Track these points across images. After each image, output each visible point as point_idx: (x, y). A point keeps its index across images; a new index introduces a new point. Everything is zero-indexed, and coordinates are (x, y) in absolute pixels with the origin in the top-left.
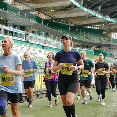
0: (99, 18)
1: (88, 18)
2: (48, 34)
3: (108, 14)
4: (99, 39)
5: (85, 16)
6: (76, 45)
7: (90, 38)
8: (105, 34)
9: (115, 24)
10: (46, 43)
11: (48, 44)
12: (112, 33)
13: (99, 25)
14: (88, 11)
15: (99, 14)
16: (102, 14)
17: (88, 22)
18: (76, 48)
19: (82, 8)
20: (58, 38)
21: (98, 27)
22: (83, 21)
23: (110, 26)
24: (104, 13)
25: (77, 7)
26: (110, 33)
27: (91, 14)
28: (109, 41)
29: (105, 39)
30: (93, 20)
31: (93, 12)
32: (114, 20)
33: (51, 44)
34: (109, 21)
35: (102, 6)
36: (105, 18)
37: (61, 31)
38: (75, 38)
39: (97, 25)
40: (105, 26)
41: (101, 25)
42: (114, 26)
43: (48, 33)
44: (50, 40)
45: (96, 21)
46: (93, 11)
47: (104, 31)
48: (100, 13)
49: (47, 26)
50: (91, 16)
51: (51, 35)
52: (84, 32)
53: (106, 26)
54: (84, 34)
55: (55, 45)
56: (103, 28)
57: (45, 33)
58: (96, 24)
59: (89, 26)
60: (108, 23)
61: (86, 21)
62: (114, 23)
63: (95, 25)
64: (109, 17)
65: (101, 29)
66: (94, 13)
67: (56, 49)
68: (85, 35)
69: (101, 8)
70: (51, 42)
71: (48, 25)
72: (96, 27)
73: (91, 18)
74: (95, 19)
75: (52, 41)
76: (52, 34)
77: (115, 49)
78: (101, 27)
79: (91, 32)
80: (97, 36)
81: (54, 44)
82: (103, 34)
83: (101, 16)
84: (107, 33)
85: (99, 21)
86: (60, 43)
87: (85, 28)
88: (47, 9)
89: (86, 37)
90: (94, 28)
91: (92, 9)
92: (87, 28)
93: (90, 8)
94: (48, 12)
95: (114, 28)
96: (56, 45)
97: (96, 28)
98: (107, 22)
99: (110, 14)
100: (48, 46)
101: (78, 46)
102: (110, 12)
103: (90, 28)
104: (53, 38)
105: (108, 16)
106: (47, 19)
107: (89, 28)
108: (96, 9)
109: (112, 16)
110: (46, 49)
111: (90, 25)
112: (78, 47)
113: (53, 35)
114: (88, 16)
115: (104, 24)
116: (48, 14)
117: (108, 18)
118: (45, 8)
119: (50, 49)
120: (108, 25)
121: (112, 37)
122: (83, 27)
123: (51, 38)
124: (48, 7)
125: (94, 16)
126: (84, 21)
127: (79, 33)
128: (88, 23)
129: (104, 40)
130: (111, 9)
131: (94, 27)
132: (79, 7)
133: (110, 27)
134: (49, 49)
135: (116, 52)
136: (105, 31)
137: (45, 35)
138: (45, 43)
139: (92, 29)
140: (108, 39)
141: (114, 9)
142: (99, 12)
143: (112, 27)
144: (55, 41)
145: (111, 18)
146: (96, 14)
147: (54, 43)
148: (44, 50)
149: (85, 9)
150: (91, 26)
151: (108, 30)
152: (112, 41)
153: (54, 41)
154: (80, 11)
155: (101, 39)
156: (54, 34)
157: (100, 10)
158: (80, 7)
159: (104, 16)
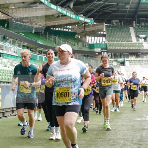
0: (70, 18)
1: (57, 17)
2: (6, 38)
3: (82, 12)
4: (71, 44)
5: (53, 15)
6: (42, 52)
7: (59, 43)
8: (78, 37)
9: (91, 25)
10: (4, 49)
11: (6, 51)
12: (87, 36)
13: (70, 27)
14: (57, 8)
15: (71, 13)
16: (74, 13)
17: (56, 22)
18: (42, 55)
19: (49, 5)
20: (18, 43)
21: (70, 29)
22: (50, 21)
23: (84, 27)
24: (77, 12)
25: (44, 4)
26: (85, 36)
27: (60, 13)
28: (84, 46)
29: (78, 44)
30: (63, 20)
31: (64, 10)
32: (90, 21)
33: (10, 51)
34: (83, 21)
35: (75, 3)
36: (79, 18)
37: (23, 34)
38: (40, 43)
39: (68, 27)
40: (78, 28)
41: (73, 26)
42: (90, 27)
43: (7, 36)
44: (8, 45)
45: (67, 21)
46: (64, 8)
47: (77, 33)
48: (72, 11)
49: (4, 28)
50: (60, 15)
51: (10, 39)
52: (52, 36)
53: (80, 27)
54: (52, 38)
55: (15, 52)
56: (76, 30)
57: (3, 37)
58: (67, 25)
59: (59, 28)
60: (83, 24)
61: (54, 21)
62: (89, 24)
63: (66, 27)
64: (84, 17)
65: (73, 31)
66: (64, 12)
67: (16, 56)
68: (52, 40)
69: (74, 5)
70: (10, 48)
71: (6, 26)
72: (66, 28)
73: (60, 18)
74: (66, 19)
75: (10, 46)
76: (12, 38)
77: (90, 56)
78: (73, 29)
79: (60, 35)
80: (68, 40)
81: (13, 51)
82: (76, 37)
83: (73, 15)
84: (80, 37)
85: (71, 21)
86: (21, 49)
87: (53, 30)
88: (5, 6)
89: (54, 41)
90: (65, 30)
91: (62, 6)
92: (56, 30)
93: (59, 6)
94: (7, 10)
95: (90, 29)
96: (17, 51)
97: (67, 30)
98: (81, 22)
99: (85, 12)
100: (6, 53)
101: (43, 53)
102: (84, 10)
103: (60, 31)
104: (12, 43)
105: (82, 15)
106: (4, 18)
107: (58, 31)
108: (67, 7)
109: (87, 15)
110: (4, 57)
111: (60, 26)
112: (44, 55)
113: (12, 40)
114: (57, 15)
115: (76, 25)
116: (6, 12)
117: (82, 17)
118: (3, 4)
119: (9, 57)
120: (82, 27)
121: (87, 41)
122: (50, 29)
123: (10, 43)
124: (6, 3)
125: (65, 16)
126: (52, 21)
127: (46, 36)
128: (57, 24)
129: (76, 46)
130: (86, 6)
131: (64, 28)
132: (45, 3)
133: (84, 29)
134: (7, 56)
135: (91, 60)
136: (79, 34)
137: (2, 39)
138: (2, 50)
139: (62, 31)
140: (81, 44)
141: (91, 7)
142: (70, 10)
143: (87, 29)
144: (15, 47)
145: (86, 18)
146: (68, 13)
147: (14, 49)
148: (1, 57)
149: (53, 6)
150: (61, 28)
151: (82, 33)
152: (87, 47)
153: (13, 47)
154: (47, 8)
155: (73, 44)
156: (13, 38)
157: (72, 7)
158: (47, 4)
159: (78, 15)
